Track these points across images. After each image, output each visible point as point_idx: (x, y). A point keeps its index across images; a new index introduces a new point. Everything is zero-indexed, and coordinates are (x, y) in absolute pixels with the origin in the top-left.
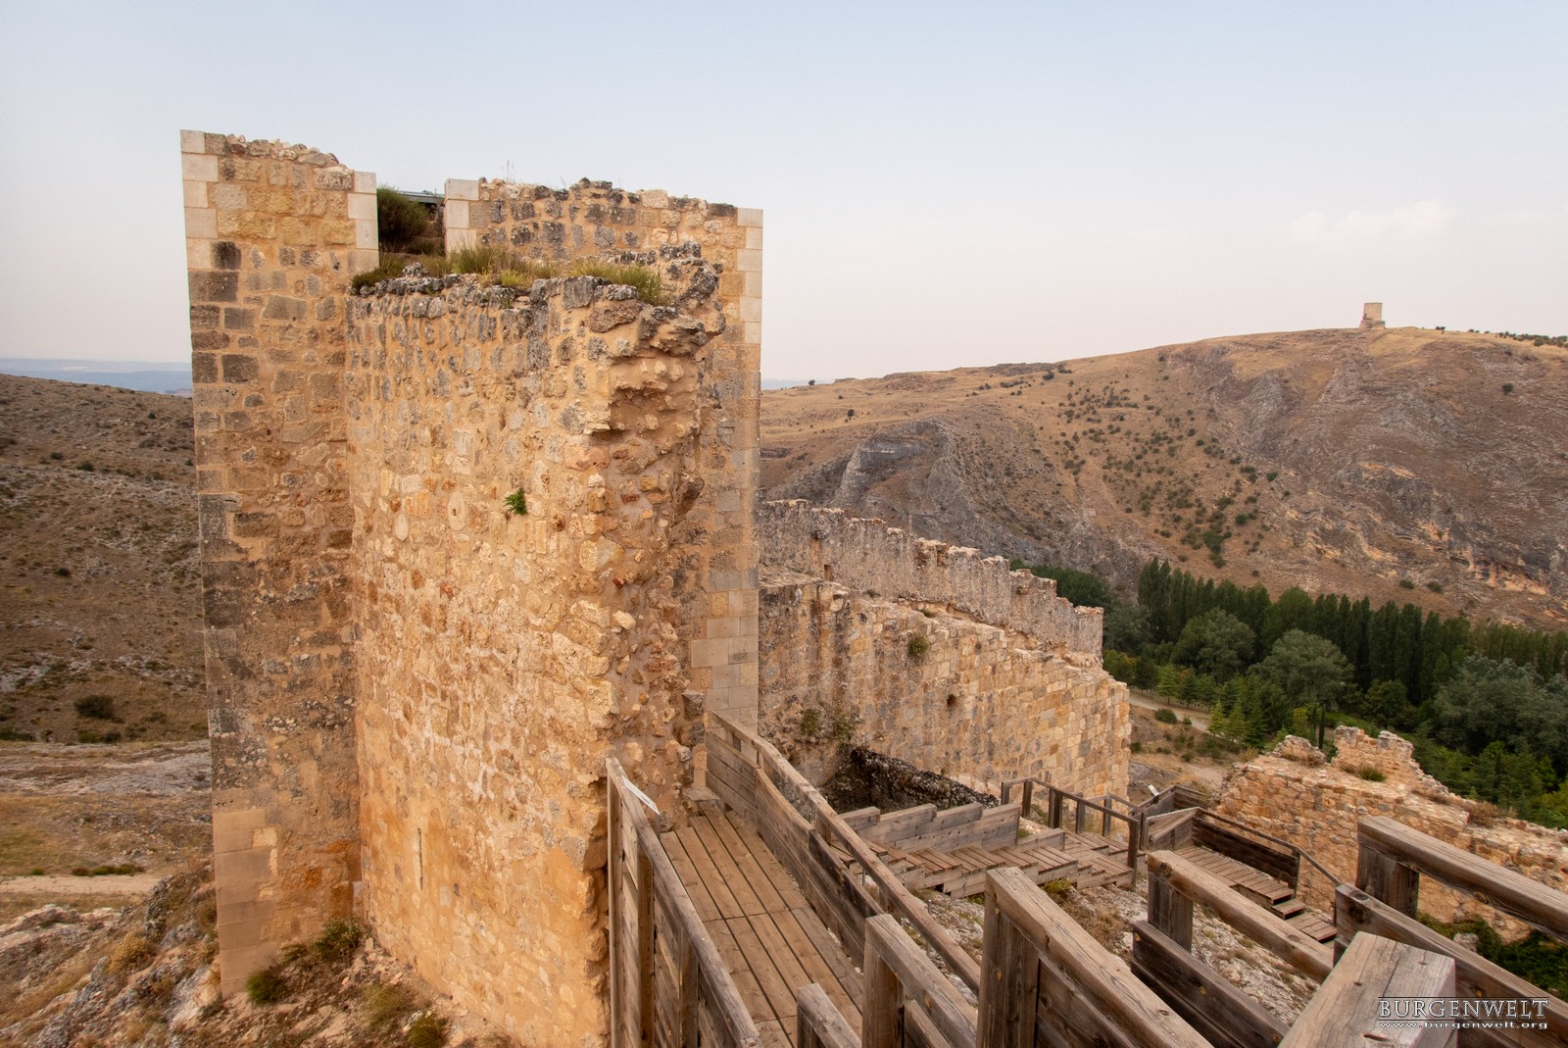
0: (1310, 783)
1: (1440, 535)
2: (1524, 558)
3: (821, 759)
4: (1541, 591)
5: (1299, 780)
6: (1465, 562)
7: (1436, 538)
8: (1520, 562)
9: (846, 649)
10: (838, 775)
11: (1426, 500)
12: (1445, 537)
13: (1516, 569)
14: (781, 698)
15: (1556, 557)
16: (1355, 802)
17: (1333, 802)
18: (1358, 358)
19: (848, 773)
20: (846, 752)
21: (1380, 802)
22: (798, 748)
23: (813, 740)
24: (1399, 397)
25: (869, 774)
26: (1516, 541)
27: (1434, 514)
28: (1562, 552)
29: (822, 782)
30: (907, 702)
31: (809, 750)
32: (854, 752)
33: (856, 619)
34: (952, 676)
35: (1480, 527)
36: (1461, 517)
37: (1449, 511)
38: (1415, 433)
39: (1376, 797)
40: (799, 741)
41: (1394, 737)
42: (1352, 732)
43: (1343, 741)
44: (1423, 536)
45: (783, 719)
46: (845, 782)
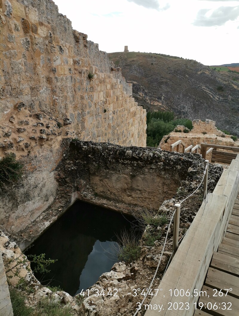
0: (190, 138)
1: (142, 95)
2: (157, 98)
3: (51, 151)
4: (160, 104)
5: (186, 137)
6: (147, 100)
7: (142, 96)
8: (157, 99)
9: (54, 71)
10: (64, 160)
11: (140, 88)
12: (143, 95)
13: (156, 101)
14: (10, 105)
15: (163, 98)
16: (203, 141)
17: (197, 142)
18: (124, 58)
19: (70, 158)
20: (67, 143)
21: (211, 140)
22: (33, 144)
23: (44, 136)
24: (133, 66)
25: (86, 156)
26: (155, 95)
27: (141, 91)
28: (164, 96)
29: (54, 167)
30: (88, 113)
31: (41, 145)
32: (72, 144)
33: (57, 49)
34: (105, 100)
35: (149, 93)
36: (146, 91)
37: (144, 90)
38: (137, 74)
39: (210, 138)
40: (32, 139)
41: (210, 120)
42: (198, 121)
43: (195, 124)
44: (139, 96)
45: (15, 122)
46: (69, 164)
